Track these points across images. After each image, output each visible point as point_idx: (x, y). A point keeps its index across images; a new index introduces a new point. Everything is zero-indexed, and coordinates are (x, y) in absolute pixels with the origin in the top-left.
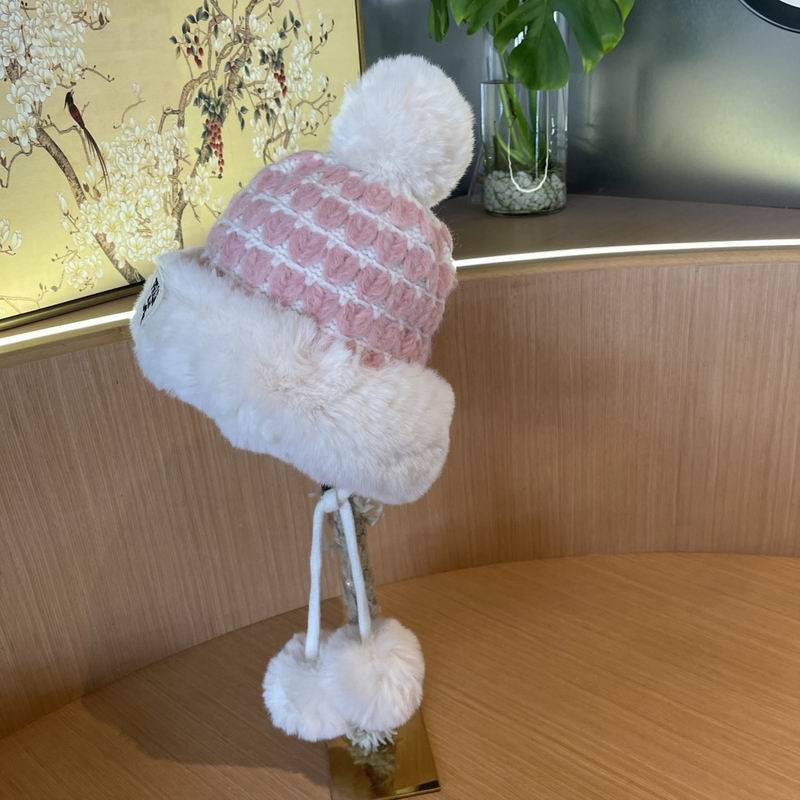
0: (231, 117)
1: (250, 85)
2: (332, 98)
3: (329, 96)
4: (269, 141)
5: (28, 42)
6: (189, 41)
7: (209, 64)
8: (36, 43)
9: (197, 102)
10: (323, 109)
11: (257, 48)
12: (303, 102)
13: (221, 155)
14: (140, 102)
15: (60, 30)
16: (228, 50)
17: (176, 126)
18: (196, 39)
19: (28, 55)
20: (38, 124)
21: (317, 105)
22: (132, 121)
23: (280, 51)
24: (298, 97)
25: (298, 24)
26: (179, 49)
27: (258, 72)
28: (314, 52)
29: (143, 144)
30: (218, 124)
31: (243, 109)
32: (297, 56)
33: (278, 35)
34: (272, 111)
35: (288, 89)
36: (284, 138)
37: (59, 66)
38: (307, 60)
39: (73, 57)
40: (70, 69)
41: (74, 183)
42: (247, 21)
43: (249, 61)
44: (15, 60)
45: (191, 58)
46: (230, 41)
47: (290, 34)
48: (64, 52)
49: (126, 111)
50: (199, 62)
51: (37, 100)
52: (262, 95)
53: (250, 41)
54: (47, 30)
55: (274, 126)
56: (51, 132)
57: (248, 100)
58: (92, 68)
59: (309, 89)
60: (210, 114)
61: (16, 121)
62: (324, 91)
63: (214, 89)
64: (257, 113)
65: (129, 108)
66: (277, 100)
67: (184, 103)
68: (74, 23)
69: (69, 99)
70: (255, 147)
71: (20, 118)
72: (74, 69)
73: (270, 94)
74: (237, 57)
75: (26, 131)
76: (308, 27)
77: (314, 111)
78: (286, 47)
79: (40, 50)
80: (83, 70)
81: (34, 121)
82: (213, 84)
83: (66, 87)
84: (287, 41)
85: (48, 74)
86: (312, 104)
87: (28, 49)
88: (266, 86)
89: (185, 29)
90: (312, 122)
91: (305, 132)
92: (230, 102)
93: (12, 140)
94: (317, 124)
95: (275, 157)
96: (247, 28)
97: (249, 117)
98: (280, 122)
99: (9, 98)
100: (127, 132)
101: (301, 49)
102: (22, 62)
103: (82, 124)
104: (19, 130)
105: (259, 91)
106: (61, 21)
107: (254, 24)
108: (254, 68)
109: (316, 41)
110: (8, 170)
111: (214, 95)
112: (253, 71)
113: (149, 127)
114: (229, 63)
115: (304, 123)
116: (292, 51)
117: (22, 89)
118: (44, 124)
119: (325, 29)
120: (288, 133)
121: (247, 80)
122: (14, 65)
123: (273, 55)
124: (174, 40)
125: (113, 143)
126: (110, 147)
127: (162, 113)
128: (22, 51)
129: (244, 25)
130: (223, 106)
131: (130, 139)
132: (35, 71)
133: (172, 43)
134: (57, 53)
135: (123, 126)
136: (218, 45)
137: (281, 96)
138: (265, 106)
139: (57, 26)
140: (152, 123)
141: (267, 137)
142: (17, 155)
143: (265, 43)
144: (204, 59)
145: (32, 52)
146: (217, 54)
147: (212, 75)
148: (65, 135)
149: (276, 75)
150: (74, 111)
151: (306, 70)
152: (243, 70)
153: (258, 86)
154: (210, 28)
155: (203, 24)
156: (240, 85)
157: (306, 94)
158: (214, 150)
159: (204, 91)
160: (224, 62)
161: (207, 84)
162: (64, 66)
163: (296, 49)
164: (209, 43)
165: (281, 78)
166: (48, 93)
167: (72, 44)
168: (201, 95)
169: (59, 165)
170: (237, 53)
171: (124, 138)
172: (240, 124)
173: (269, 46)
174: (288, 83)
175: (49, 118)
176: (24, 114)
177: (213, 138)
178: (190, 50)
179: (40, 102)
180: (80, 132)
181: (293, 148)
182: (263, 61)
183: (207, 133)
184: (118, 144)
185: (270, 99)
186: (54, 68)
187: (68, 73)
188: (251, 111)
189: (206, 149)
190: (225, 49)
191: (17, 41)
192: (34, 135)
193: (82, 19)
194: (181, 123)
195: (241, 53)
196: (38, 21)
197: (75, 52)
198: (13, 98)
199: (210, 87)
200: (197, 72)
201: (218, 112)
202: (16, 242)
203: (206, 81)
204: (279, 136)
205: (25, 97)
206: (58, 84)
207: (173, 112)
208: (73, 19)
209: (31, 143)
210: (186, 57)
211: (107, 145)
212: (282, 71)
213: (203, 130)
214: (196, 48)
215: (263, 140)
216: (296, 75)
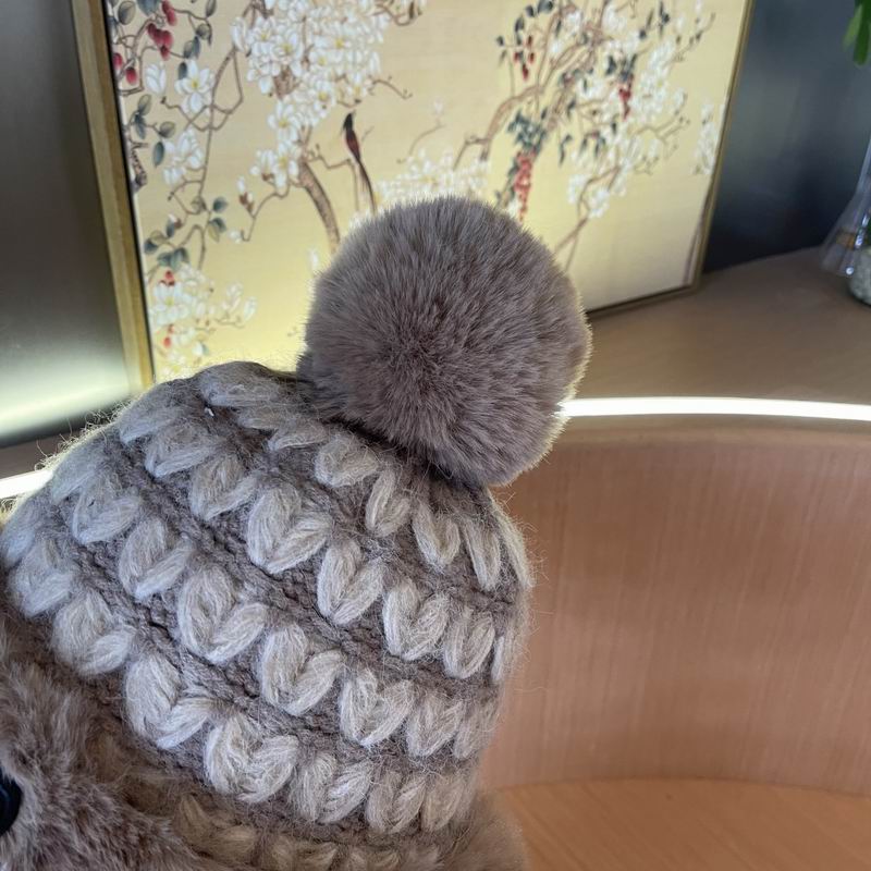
0: (550, 148)
1: (583, 105)
2: (684, 123)
3: (681, 120)
4: (591, 181)
5: (309, 41)
6: (519, 42)
7: (539, 75)
8: (319, 42)
9: (511, 128)
10: (670, 139)
11: (606, 54)
12: (646, 127)
13: (525, 200)
14: (439, 126)
15: (354, 25)
16: (565, 58)
17: (476, 161)
18: (530, 40)
19: (306, 60)
20: (302, 157)
21: (662, 133)
22: (422, 154)
23: (634, 58)
24: (642, 120)
25: (666, 19)
26: (504, 54)
27: (599, 88)
28: (678, 58)
29: (430, 183)
30: (530, 156)
31: (568, 138)
32: (655, 65)
33: (637, 34)
34: (604, 141)
35: (632, 110)
36: (610, 177)
37: (344, 76)
38: (666, 70)
39: (364, 64)
40: (358, 81)
41: (333, 236)
42: (602, 14)
43: (591, 71)
44: (288, 67)
45: (518, 66)
46: (572, 42)
47: (653, 34)
48: (354, 56)
49: (418, 139)
50: (525, 72)
51: (307, 123)
52: (597, 119)
53: (601, 42)
54: (337, 24)
55: (602, 161)
56: (317, 168)
57: (576, 126)
58: (385, 79)
59: (659, 110)
60: (525, 144)
61: (275, 152)
62: (677, 113)
63: (537, 108)
64: (585, 143)
65: (423, 135)
66: (614, 126)
67: (494, 128)
68: (376, 14)
69: (349, 122)
70: (570, 190)
71: (281, 149)
72: (363, 80)
73: (607, 117)
74: (577, 66)
75: (285, 165)
76: (679, 23)
77: (657, 141)
78: (644, 51)
79: (323, 53)
80: (374, 83)
81: (297, 151)
82: (538, 104)
83: (347, 105)
84: (647, 42)
85: (328, 87)
86: (656, 130)
87: (307, 51)
88: (604, 106)
89: (519, 25)
90: (651, 155)
91: (640, 169)
92: (552, 128)
93: (265, 178)
94: (657, 159)
95: (592, 202)
96: (600, 24)
97: (572, 150)
98: (611, 156)
99: (271, 121)
100: (414, 168)
101: (662, 53)
102: (297, 70)
103: (358, 157)
104: (278, 165)
105: (594, 113)
106: (358, 11)
107: (610, 18)
108: (596, 82)
109: (685, 42)
110: (254, 217)
111: (535, 119)
112: (593, 85)
113: (442, 162)
114: (564, 75)
115: (640, 157)
116: (650, 57)
117: (290, 109)
118: (310, 157)
119: (701, 26)
120: (617, 169)
121: (582, 97)
122: (286, 74)
123: (624, 62)
124: (501, 41)
125: (392, 183)
126: (389, 188)
127: (462, 142)
128: (299, 55)
129: (596, 21)
130: (543, 134)
131: (415, 177)
132: (312, 83)
133: (495, 44)
134: (344, 58)
135: (411, 159)
136: (556, 48)
137: (619, 121)
138: (596, 134)
139: (352, 20)
140: (447, 155)
141: (589, 176)
142: (268, 198)
143: (618, 45)
144: (533, 68)
145: (312, 56)
146: (551, 61)
147: (538, 90)
148: (334, 171)
149: (621, 91)
150: (352, 140)
151: (661, 83)
152: (580, 84)
153: (594, 106)
154: (551, 25)
155: (544, 19)
156: (572, 105)
157: (653, 118)
158: (518, 193)
159: (524, 114)
160: (558, 73)
161: (530, 103)
162: (350, 77)
163: (655, 55)
164: (545, 47)
165: (626, 95)
166: (323, 115)
167: (366, 45)
168: (519, 119)
169: (320, 210)
170: (578, 61)
171: (407, 177)
172: (558, 157)
173: (621, 51)
174: (634, 102)
175: (318, 147)
176: (287, 144)
177: (521, 178)
178: (518, 56)
179: (311, 127)
180: (353, 167)
181: (618, 191)
182: (609, 72)
183: (516, 169)
184: (398, 183)
185: (605, 124)
186: (338, 79)
187: (353, 86)
188: (578, 141)
189: (508, 193)
190: (564, 54)
191: (294, 39)
192: (294, 170)
193: (386, 10)
194: (484, 156)
195: (583, 59)
196: (328, 9)
197: (370, 56)
198: (277, 122)
199: (533, 107)
200: (521, 85)
201: (535, 140)
202: (248, 312)
203: (529, 99)
204: (605, 175)
205: (293, 119)
206: (338, 102)
207: (478, 141)
208: (374, 9)
209: (289, 182)
210: (511, 65)
211: (384, 185)
212: (630, 86)
213: (510, 165)
214: (527, 52)
215: (583, 179)
216: (646, 91)
